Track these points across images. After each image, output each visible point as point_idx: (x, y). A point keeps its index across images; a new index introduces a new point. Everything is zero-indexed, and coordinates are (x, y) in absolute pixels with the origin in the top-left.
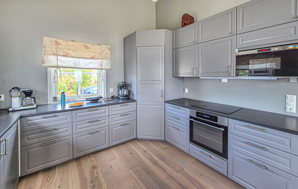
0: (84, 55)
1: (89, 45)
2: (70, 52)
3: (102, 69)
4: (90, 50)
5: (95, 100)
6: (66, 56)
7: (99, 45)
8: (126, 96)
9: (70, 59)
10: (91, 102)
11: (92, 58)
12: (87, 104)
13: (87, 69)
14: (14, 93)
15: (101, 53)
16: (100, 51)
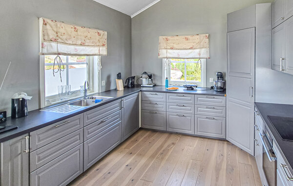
0: (184, 46)
1: (189, 37)
2: (175, 46)
3: (200, 58)
4: (190, 41)
5: (191, 88)
6: (172, 49)
7: (198, 35)
8: (221, 88)
9: (175, 51)
10: (187, 90)
11: (191, 48)
12: (184, 90)
13: (187, 58)
14: (144, 76)
15: (199, 43)
16: (198, 40)
